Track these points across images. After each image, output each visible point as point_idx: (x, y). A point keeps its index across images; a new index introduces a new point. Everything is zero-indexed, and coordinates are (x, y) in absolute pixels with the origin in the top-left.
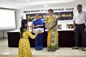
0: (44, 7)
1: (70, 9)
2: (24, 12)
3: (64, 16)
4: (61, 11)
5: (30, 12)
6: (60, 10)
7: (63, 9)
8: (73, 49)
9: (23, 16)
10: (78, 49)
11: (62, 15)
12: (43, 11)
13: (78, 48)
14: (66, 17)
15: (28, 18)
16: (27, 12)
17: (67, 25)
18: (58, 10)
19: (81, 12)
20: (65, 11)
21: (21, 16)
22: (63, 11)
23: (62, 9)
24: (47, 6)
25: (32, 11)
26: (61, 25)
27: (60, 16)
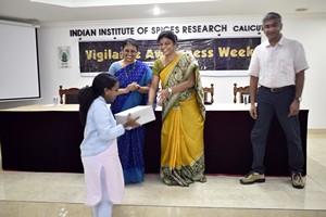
0: (151, 16)
1: (250, 28)
2: (73, 33)
3: (227, 55)
4: (213, 35)
5: (94, 33)
6: (211, 30)
7: (225, 28)
8: (242, 182)
9: (69, 48)
10: (263, 181)
11: (220, 49)
12: (145, 30)
13: (262, 177)
14: (232, 58)
15: (89, 57)
16: (83, 33)
17: (236, 90)
18: (205, 28)
19: (280, 43)
20: (230, 34)
21: (60, 48)
22: (224, 35)
23: (218, 28)
24: (163, 12)
25: (103, 32)
26: (211, 90)
27: (211, 55)
